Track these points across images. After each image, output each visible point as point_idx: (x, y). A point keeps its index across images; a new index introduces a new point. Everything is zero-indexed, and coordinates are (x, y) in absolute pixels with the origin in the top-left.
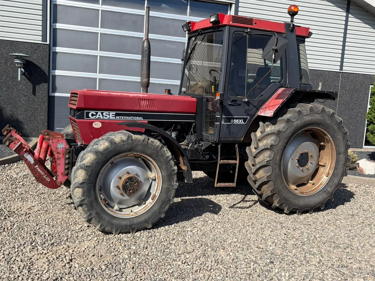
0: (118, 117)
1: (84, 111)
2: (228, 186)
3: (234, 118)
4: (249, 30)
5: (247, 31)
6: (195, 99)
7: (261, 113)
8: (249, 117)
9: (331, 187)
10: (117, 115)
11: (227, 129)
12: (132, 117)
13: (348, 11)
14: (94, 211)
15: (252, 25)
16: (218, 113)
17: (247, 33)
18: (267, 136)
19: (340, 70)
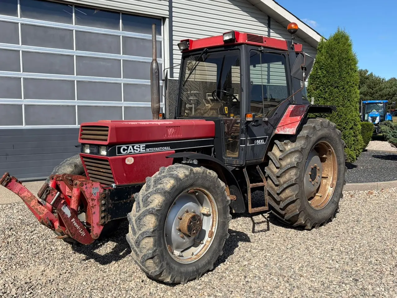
0: (148, 150)
1: (116, 147)
2: (262, 210)
3: (257, 139)
4: (262, 48)
5: (260, 49)
6: (212, 123)
7: (278, 131)
8: (268, 136)
9: (337, 197)
10: (147, 147)
11: (252, 151)
12: (160, 148)
13: (269, 27)
14: (165, 261)
15: (263, 43)
16: (244, 135)
17: (261, 51)
18: (290, 155)
19: (267, 83)
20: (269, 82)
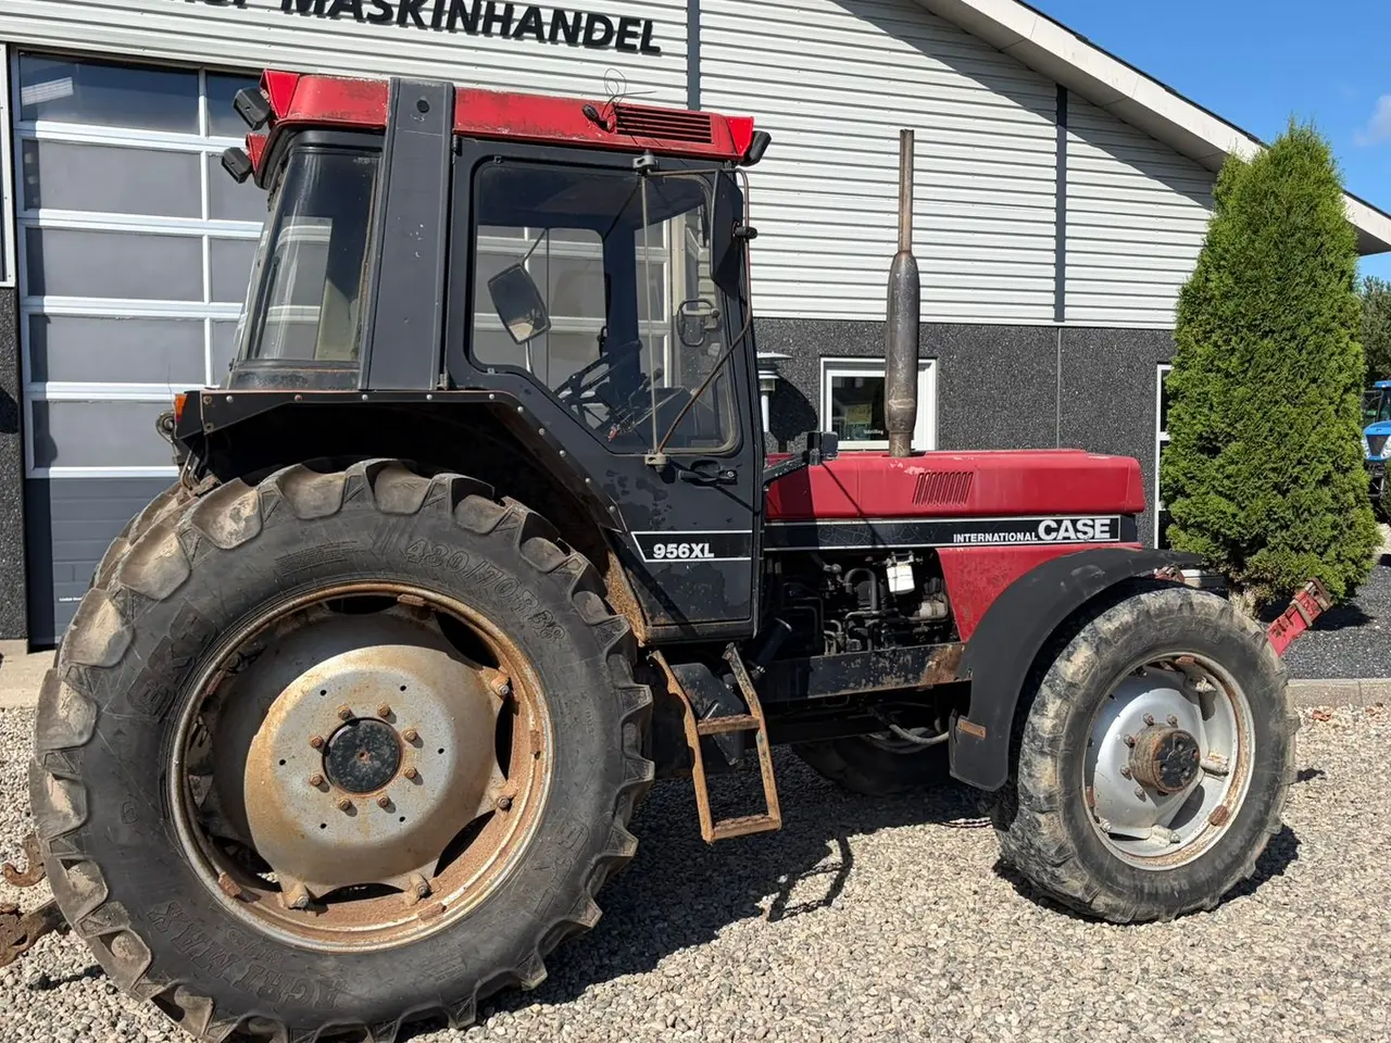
19: (1055, 320)
20: (1060, 316)
